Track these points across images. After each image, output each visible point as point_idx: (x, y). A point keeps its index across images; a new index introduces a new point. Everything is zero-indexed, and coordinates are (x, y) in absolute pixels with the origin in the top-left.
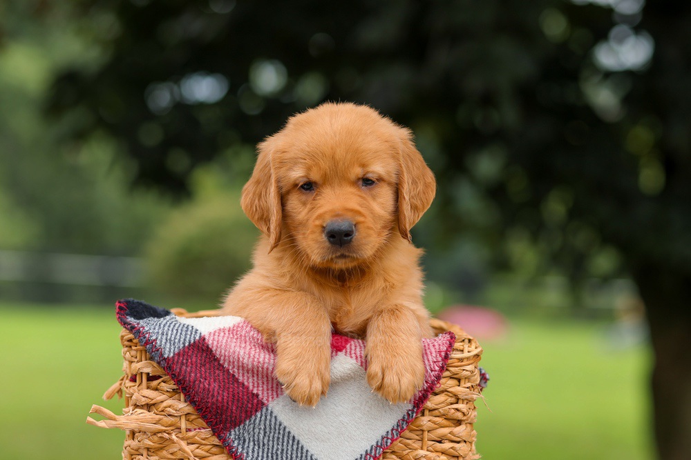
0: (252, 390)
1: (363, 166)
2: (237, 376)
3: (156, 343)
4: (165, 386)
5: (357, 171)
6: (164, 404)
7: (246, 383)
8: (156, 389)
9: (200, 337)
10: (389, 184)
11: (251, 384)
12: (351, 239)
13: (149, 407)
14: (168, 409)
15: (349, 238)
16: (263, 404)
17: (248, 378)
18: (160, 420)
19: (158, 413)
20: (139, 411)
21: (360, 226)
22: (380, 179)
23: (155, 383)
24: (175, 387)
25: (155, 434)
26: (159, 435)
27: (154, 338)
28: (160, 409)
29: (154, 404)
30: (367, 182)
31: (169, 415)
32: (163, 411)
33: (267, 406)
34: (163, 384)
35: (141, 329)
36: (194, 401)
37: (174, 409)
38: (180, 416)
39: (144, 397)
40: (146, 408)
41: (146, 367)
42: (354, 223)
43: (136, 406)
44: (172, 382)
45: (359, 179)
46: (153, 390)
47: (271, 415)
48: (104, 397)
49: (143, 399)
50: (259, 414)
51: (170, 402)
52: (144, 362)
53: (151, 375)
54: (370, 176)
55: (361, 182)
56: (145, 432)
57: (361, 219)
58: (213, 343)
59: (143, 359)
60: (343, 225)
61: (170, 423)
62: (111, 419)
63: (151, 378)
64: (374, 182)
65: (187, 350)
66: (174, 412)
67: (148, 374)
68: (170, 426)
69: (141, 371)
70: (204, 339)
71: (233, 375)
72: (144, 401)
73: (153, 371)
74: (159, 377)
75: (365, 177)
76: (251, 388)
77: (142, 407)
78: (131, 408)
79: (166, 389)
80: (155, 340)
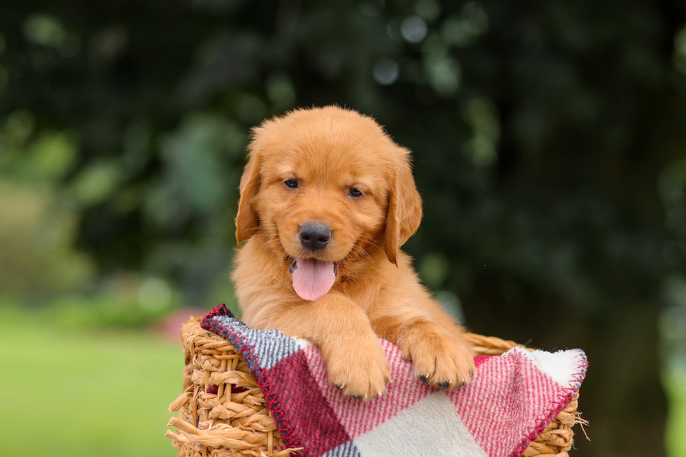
0: (340, 420)
1: (354, 174)
2: (328, 400)
3: (253, 351)
4: (252, 400)
5: (347, 179)
6: (252, 418)
7: (335, 410)
8: (242, 402)
9: (299, 350)
10: (377, 200)
11: (340, 412)
12: (325, 245)
13: (232, 421)
14: (256, 424)
15: (324, 243)
16: (347, 438)
17: (339, 405)
18: (246, 436)
19: (244, 428)
20: (223, 425)
21: (337, 234)
22: (369, 193)
23: (240, 396)
24: (263, 401)
25: (238, 451)
26: (245, 452)
27: (252, 344)
28: (246, 424)
29: (238, 419)
30: (354, 192)
31: (257, 431)
32: (249, 426)
33: (352, 441)
34: (250, 397)
35: (238, 335)
36: (281, 421)
37: (262, 425)
38: (267, 433)
39: (229, 410)
40: (229, 422)
41: (231, 377)
42: (332, 229)
43: (218, 420)
44: (262, 395)
45: (347, 187)
46: (237, 402)
47: (355, 451)
48: (170, 409)
49: (229, 412)
50: (342, 447)
51: (257, 416)
52: (229, 372)
53: (237, 386)
54: (359, 187)
55: (347, 191)
56: (229, 449)
57: (339, 226)
58: (311, 360)
59: (228, 369)
60: (320, 228)
61: (256, 439)
62: (191, 432)
63: (235, 390)
64: (361, 194)
65: (285, 363)
66: (262, 427)
67: (233, 385)
68: (255, 443)
69: (226, 382)
70: (304, 353)
71: (325, 398)
72: (229, 414)
73: (240, 383)
74: (246, 390)
75: (354, 187)
76: (339, 417)
77: (224, 421)
78: (211, 422)
79: (253, 402)
80: (254, 346)
